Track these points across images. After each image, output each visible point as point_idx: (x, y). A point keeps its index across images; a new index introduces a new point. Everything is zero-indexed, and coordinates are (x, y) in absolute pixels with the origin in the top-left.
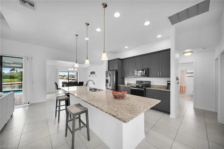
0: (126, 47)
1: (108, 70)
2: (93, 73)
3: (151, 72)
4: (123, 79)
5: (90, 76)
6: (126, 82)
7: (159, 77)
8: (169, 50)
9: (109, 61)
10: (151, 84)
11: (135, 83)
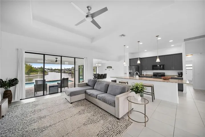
1: (130, 65)
2: (109, 67)
7: (173, 70)
9: (130, 59)
10: (165, 74)
11: (152, 74)
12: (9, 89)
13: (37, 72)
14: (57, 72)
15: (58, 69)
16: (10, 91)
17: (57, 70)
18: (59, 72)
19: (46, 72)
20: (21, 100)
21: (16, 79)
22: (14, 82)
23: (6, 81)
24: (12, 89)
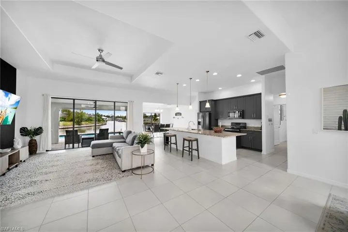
0: (220, 88)
1: (200, 111)
2: (177, 114)
3: (246, 114)
4: (217, 120)
5: (174, 118)
6: (220, 124)
7: (254, 118)
8: (260, 94)
9: (200, 102)
10: (247, 125)
11: (230, 125)
12: (34, 138)
13: (91, 120)
14: (119, 121)
15: (122, 116)
16: (35, 140)
17: (120, 117)
18: (122, 121)
19: (104, 121)
20: (47, 151)
21: (41, 128)
22: (38, 131)
23: (31, 130)
24: (37, 138)
